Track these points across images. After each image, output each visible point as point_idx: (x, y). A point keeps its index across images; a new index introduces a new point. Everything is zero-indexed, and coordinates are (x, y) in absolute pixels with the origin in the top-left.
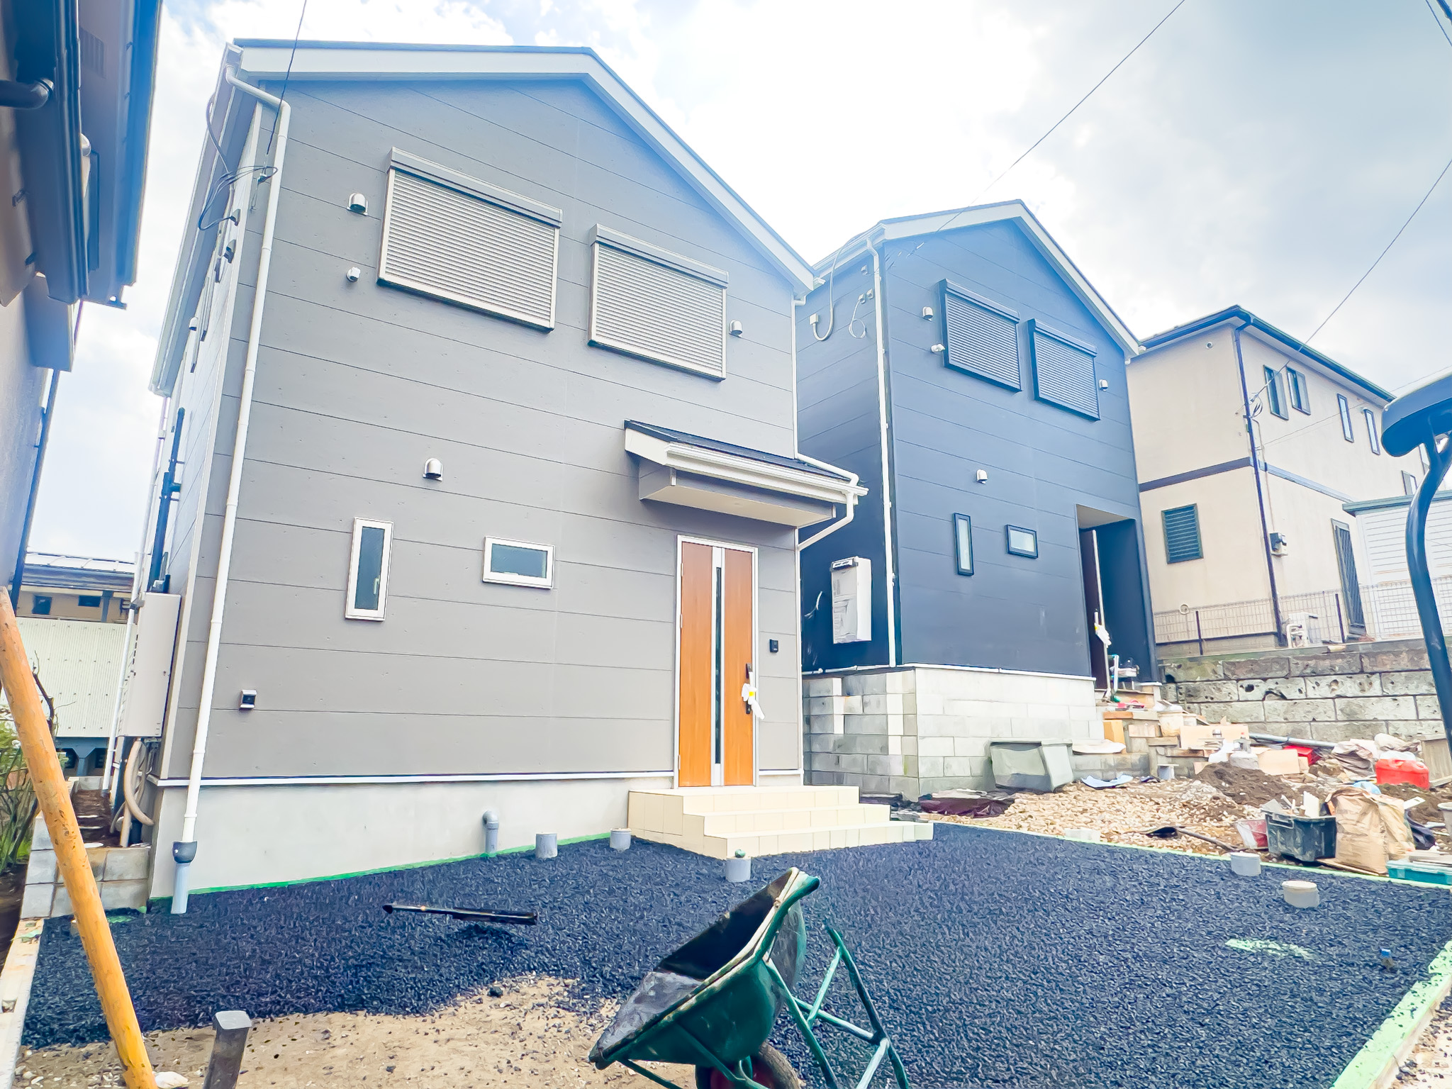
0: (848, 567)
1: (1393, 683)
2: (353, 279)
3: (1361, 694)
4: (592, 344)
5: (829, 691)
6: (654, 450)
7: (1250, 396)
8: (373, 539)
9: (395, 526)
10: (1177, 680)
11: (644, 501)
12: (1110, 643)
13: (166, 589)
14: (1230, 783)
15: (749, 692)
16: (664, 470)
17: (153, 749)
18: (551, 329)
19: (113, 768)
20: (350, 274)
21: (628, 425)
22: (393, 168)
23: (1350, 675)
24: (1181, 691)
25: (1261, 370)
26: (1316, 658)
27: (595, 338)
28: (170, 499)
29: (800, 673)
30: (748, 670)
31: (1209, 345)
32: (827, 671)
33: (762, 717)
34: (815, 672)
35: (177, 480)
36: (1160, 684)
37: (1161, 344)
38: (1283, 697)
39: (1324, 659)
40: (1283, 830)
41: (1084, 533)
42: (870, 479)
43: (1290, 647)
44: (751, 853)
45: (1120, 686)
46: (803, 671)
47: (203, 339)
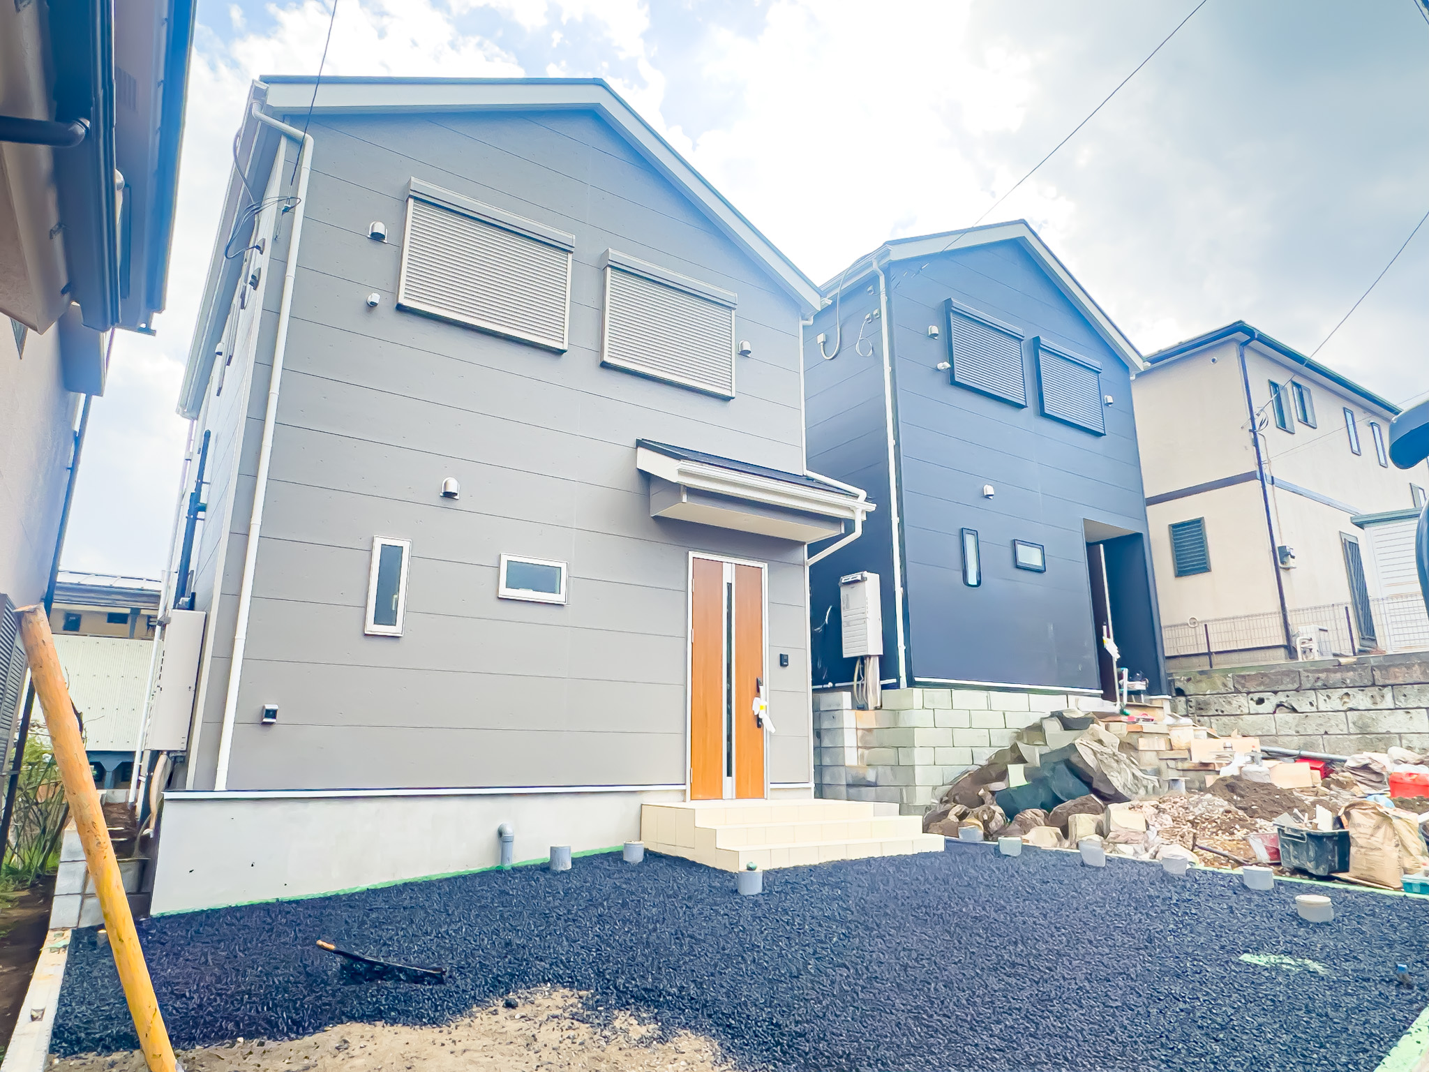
0: (857, 581)
1: (1405, 696)
2: (373, 305)
3: (1373, 707)
4: (605, 365)
5: (839, 705)
6: (666, 468)
7: (1255, 410)
8: (391, 557)
9: (412, 543)
10: (1187, 693)
11: (656, 518)
12: (1119, 656)
13: (191, 606)
14: (1242, 796)
15: (760, 706)
16: (675, 488)
17: (179, 761)
18: (565, 351)
19: (139, 781)
20: (370, 300)
21: (640, 444)
22: (411, 196)
23: (1362, 688)
24: (1192, 704)
25: (1267, 386)
26: (1327, 670)
27: (607, 359)
28: (196, 519)
29: (810, 688)
30: (758, 684)
31: (1214, 360)
32: (837, 685)
33: (773, 730)
34: (825, 686)
35: (203, 500)
36: (1170, 697)
37: (1165, 360)
38: (1294, 710)
39: (1335, 672)
40: (1295, 844)
41: (1091, 547)
42: (878, 494)
43: (1300, 660)
44: (763, 865)
45: (1129, 700)
46: (813, 684)
47: (228, 364)
